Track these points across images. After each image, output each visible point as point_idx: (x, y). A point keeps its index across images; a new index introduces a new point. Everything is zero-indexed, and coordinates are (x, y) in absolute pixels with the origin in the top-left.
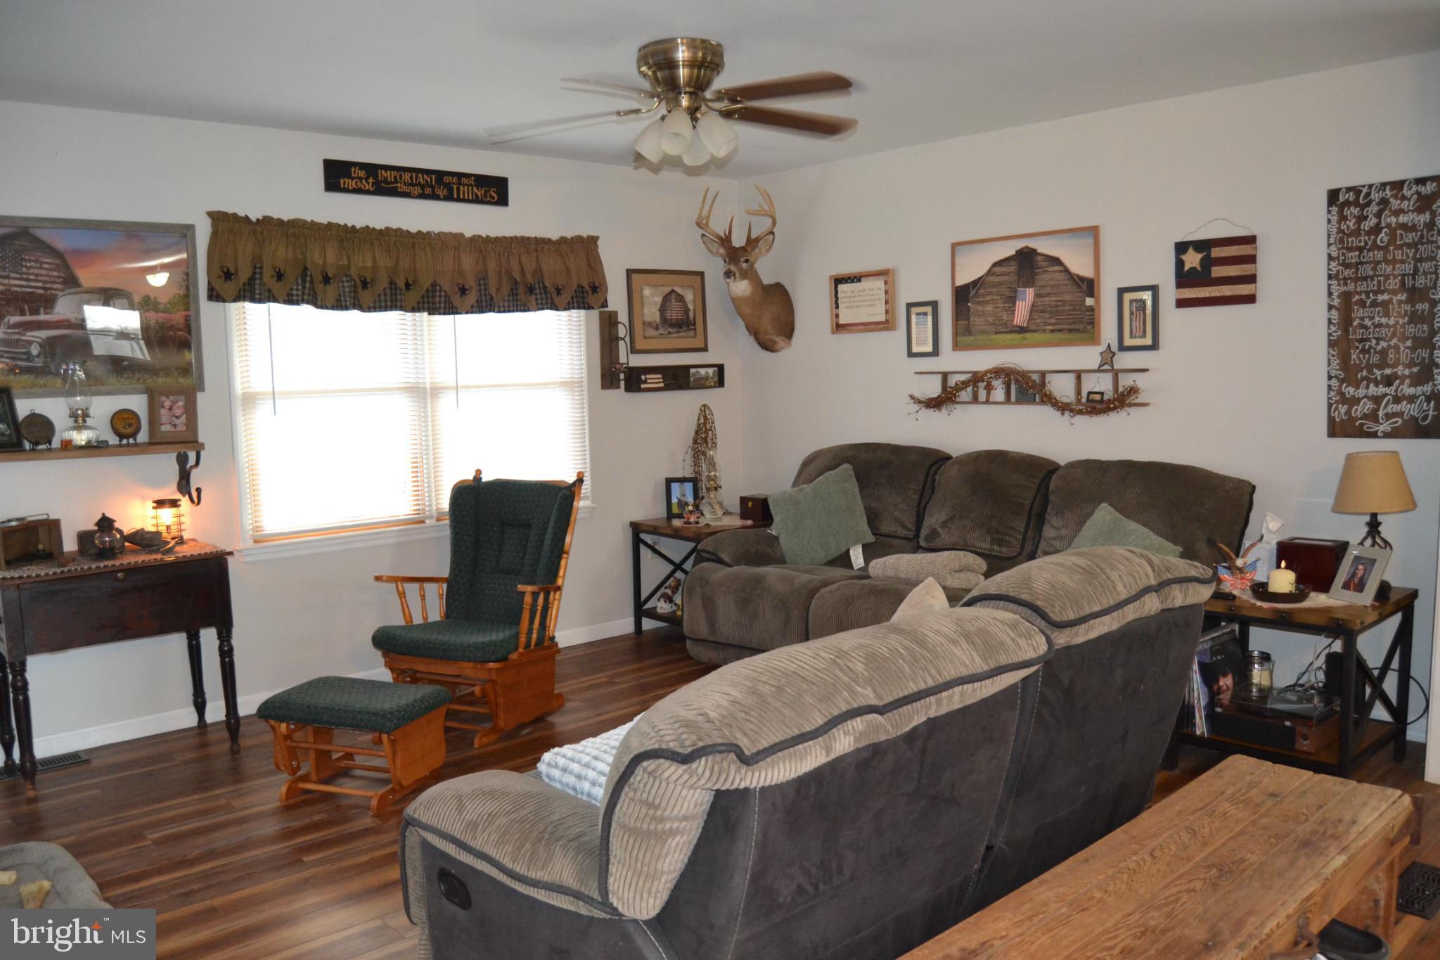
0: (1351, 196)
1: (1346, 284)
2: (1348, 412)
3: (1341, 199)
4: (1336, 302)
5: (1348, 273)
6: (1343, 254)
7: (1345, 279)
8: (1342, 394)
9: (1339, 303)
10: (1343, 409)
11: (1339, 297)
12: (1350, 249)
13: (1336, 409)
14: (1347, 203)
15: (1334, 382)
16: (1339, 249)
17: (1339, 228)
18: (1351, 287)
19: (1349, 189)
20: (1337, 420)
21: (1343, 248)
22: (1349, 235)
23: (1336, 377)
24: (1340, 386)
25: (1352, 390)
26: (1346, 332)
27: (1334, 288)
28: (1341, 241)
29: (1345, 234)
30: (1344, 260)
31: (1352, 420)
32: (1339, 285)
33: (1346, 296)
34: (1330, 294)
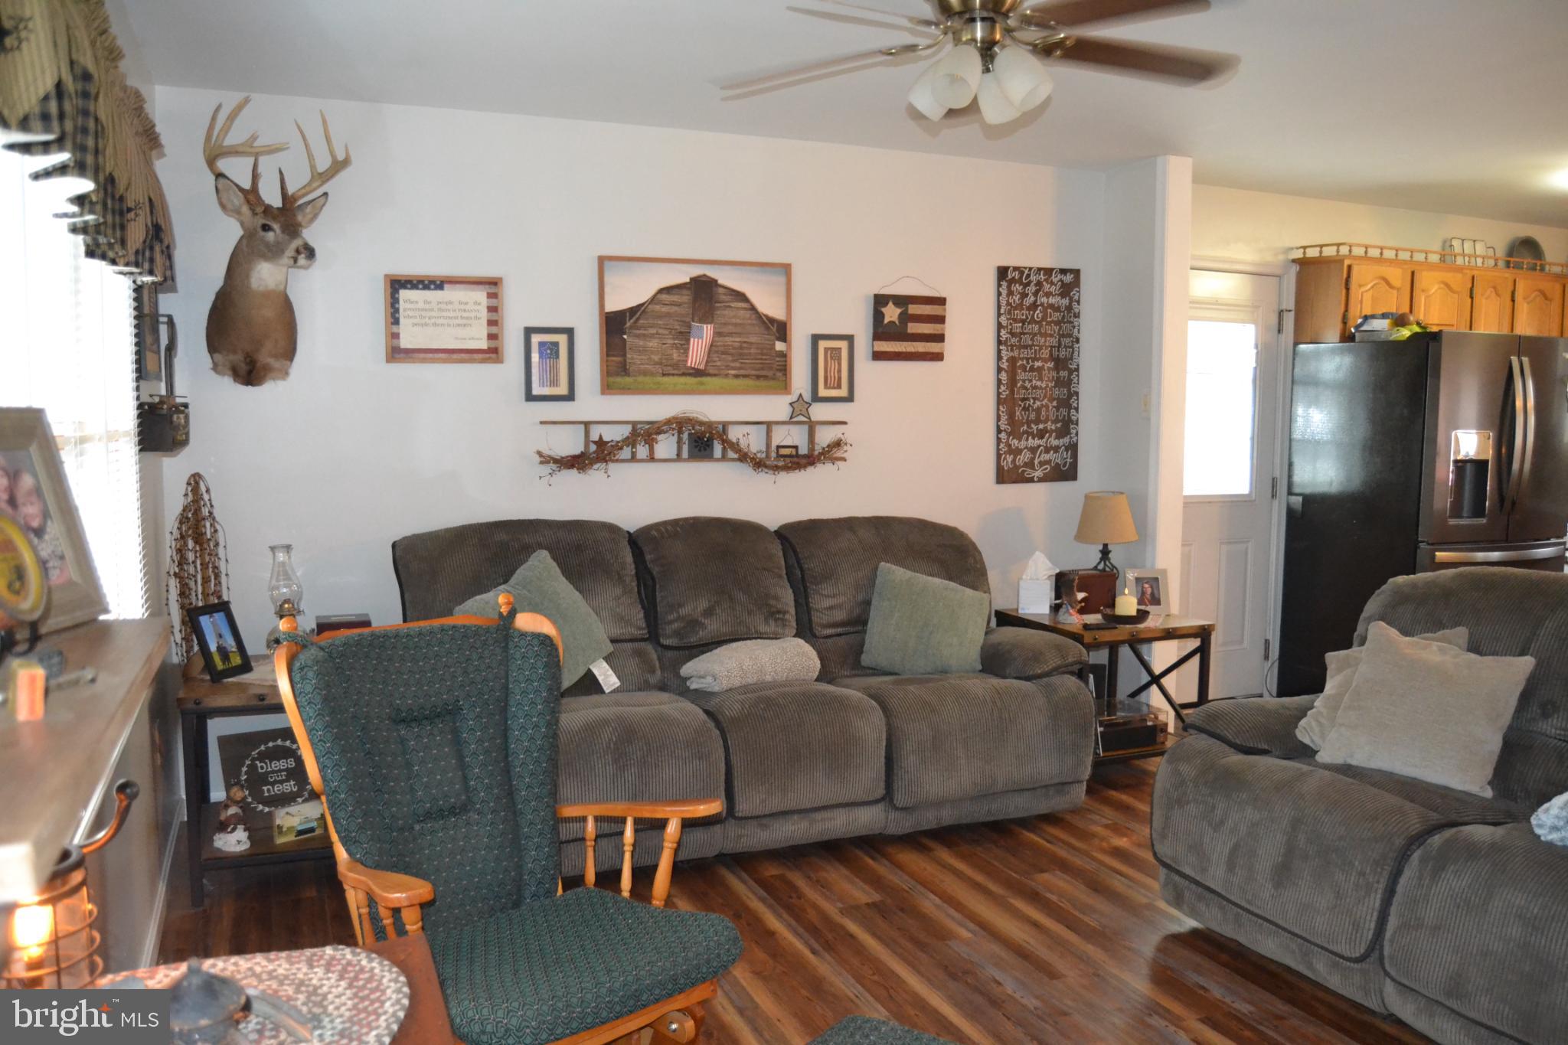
0: (1016, 275)
1: (1012, 350)
2: (1014, 461)
3: (1010, 277)
4: (1005, 365)
5: (1014, 340)
6: (1011, 324)
7: (1012, 346)
8: (1010, 446)
9: (1008, 366)
10: (1010, 458)
11: (1007, 361)
12: (1015, 321)
13: (1005, 458)
14: (1012, 281)
15: (1003, 435)
16: (1008, 319)
17: (1008, 301)
18: (1016, 353)
19: (1016, 269)
20: (1006, 468)
21: (1010, 319)
22: (1016, 308)
23: (1005, 431)
24: (1008, 439)
25: (1016, 442)
26: (1012, 392)
27: (1004, 353)
28: (1009, 312)
29: (1012, 307)
30: (1011, 329)
31: (1016, 467)
32: (1007, 351)
33: (1012, 361)
34: (999, 358)
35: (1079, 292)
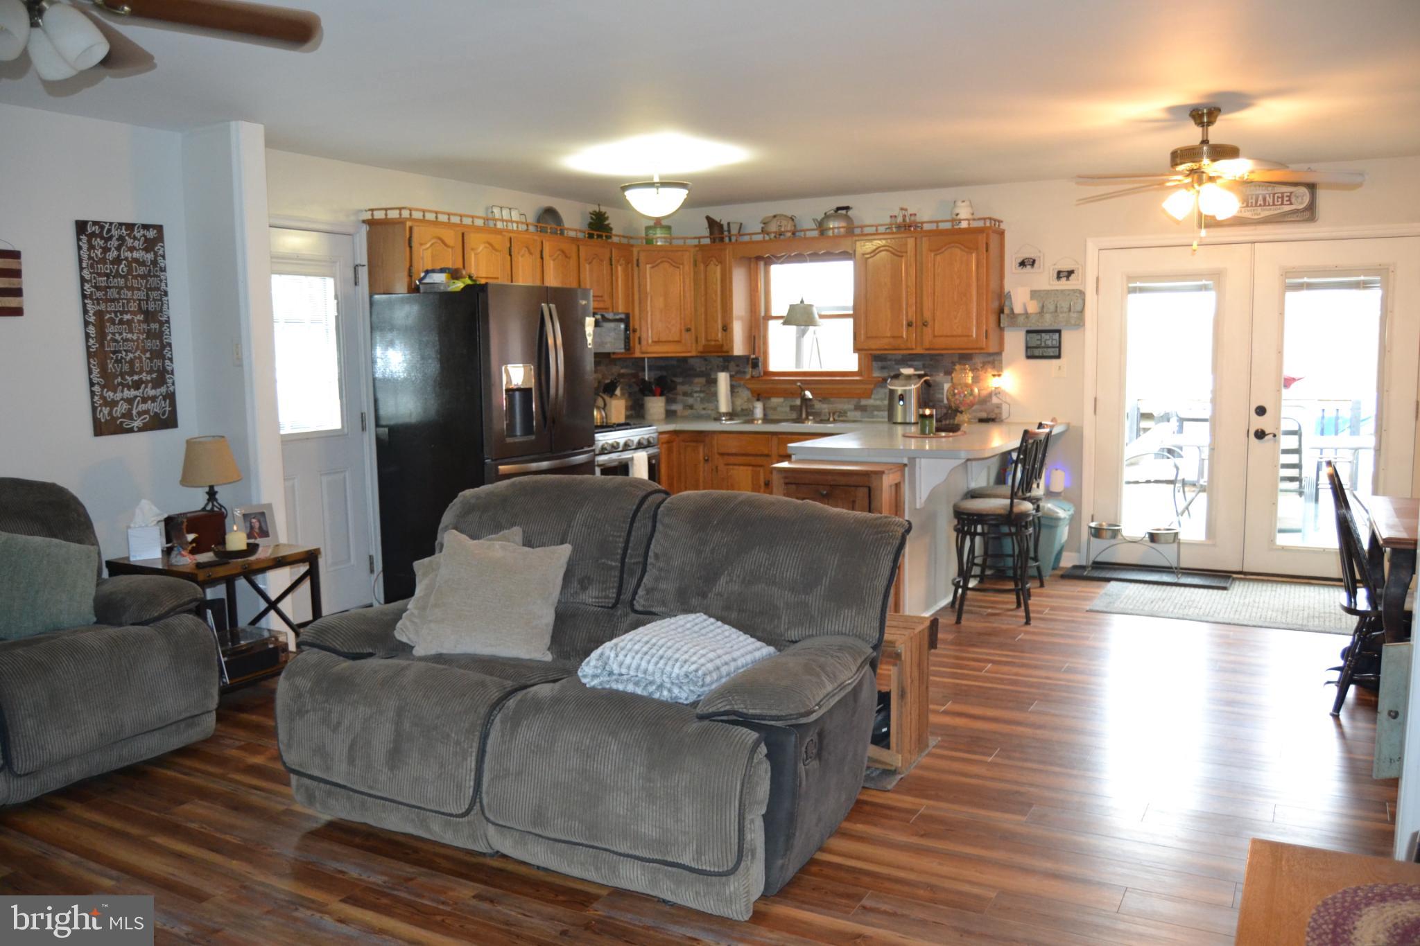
0: (96, 229)
1: (99, 304)
2: (110, 413)
3: (89, 231)
4: (92, 319)
5: (99, 294)
6: (95, 278)
7: (97, 299)
8: (103, 397)
9: (95, 320)
10: (106, 410)
11: (94, 315)
12: (100, 275)
13: (101, 411)
14: (93, 235)
15: (97, 388)
16: (91, 273)
17: (89, 255)
18: (102, 307)
19: (95, 223)
20: (103, 421)
21: (94, 273)
22: (98, 263)
23: (98, 383)
24: (102, 391)
25: (111, 394)
26: (102, 345)
27: (89, 307)
28: (92, 267)
29: (94, 260)
30: (95, 283)
31: (114, 419)
32: (93, 304)
33: (99, 314)
34: (85, 312)
35: (163, 247)
